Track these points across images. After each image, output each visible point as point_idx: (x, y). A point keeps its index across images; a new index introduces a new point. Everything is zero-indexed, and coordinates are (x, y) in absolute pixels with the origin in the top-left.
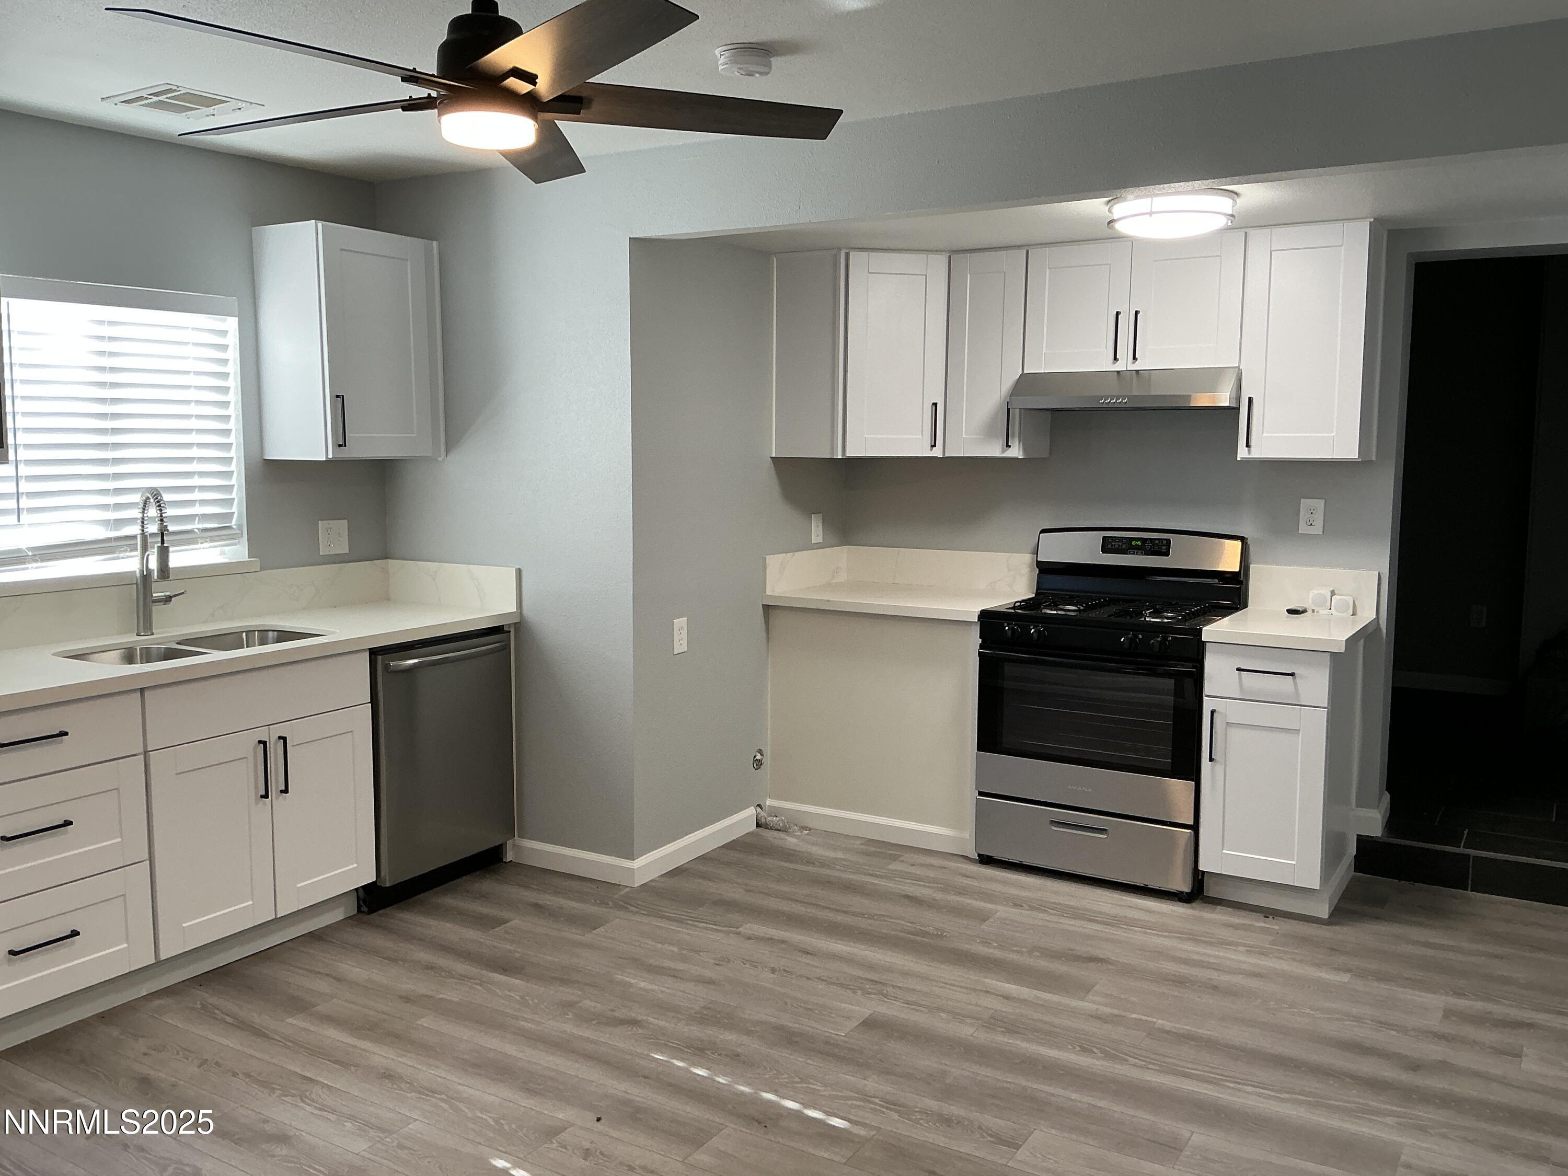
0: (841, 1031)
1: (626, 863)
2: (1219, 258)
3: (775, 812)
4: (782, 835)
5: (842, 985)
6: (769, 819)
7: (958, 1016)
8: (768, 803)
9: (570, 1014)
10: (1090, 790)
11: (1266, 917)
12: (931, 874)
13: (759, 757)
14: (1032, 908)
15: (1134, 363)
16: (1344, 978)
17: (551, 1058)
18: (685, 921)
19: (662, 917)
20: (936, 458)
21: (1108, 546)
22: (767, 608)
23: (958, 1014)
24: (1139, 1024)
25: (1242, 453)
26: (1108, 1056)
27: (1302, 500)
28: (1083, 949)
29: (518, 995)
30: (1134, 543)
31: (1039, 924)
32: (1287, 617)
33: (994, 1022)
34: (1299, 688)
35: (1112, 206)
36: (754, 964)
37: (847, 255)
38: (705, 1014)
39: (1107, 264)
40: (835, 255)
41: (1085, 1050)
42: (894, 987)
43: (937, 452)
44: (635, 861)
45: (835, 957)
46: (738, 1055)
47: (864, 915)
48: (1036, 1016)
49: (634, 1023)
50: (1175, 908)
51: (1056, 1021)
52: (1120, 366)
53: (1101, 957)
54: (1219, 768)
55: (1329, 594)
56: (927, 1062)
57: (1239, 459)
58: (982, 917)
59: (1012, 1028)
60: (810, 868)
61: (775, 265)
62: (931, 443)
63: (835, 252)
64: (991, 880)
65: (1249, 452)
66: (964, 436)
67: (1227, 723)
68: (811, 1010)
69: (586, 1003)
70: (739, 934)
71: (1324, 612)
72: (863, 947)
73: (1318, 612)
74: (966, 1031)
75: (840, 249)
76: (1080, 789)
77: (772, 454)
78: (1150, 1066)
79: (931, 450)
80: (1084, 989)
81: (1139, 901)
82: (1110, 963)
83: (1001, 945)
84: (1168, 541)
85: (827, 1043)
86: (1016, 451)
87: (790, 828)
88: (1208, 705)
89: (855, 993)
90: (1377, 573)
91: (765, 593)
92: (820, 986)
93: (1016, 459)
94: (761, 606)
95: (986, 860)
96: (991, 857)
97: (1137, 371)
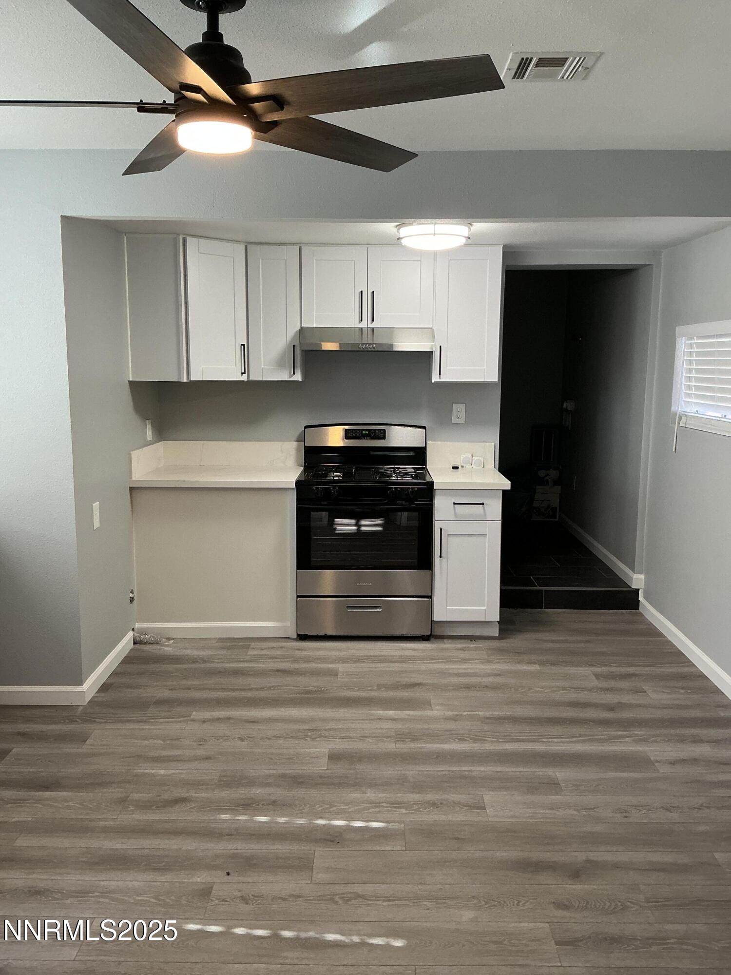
0: (322, 766)
1: (78, 689)
2: (420, 262)
3: (143, 632)
4: (154, 647)
5: (292, 737)
6: (143, 637)
7: (379, 738)
8: (136, 626)
9: (130, 806)
10: (370, 584)
11: (471, 641)
12: (279, 653)
13: (131, 595)
14: (355, 662)
15: (372, 323)
16: (536, 668)
17: (148, 842)
18: (147, 721)
19: (129, 721)
20: (243, 381)
21: (348, 435)
22: (131, 489)
23: (379, 737)
24: (471, 718)
25: (435, 378)
26: (475, 741)
27: (454, 404)
28: (406, 680)
29: (77, 803)
30: (364, 432)
31: (368, 670)
32: (453, 472)
33: (400, 737)
34: (486, 511)
35: (400, 228)
36: (226, 738)
37: (184, 240)
38: (226, 781)
39: (352, 260)
40: (176, 238)
41: (462, 740)
42: (326, 730)
43: (244, 378)
44: (84, 685)
45: (270, 720)
46: (274, 802)
47: (264, 688)
48: (419, 726)
49: (184, 800)
50: (424, 645)
51: (432, 726)
52: (363, 325)
53: (418, 682)
54: (444, 560)
55: (471, 456)
56: (389, 772)
57: (433, 382)
58: (335, 674)
59: (414, 737)
60: (197, 666)
61: (125, 241)
62: (241, 370)
63: (175, 236)
64: (319, 649)
65: (440, 378)
66: (262, 366)
67: (448, 535)
68: (291, 758)
69: (136, 796)
70: (193, 720)
71: (469, 466)
72: (283, 709)
73: (465, 467)
74: (391, 746)
75: (178, 235)
76: (364, 584)
77: (129, 378)
78: (500, 740)
79: (242, 376)
80: (426, 704)
81: (405, 645)
82: (427, 686)
83: (360, 689)
84: (384, 430)
85: (321, 777)
86: (298, 377)
87: (160, 640)
88: (437, 526)
89: (305, 740)
90: (494, 444)
91: (132, 478)
92: (281, 741)
93: (298, 382)
94: (128, 489)
95: (302, 637)
96: (306, 635)
97: (373, 328)
